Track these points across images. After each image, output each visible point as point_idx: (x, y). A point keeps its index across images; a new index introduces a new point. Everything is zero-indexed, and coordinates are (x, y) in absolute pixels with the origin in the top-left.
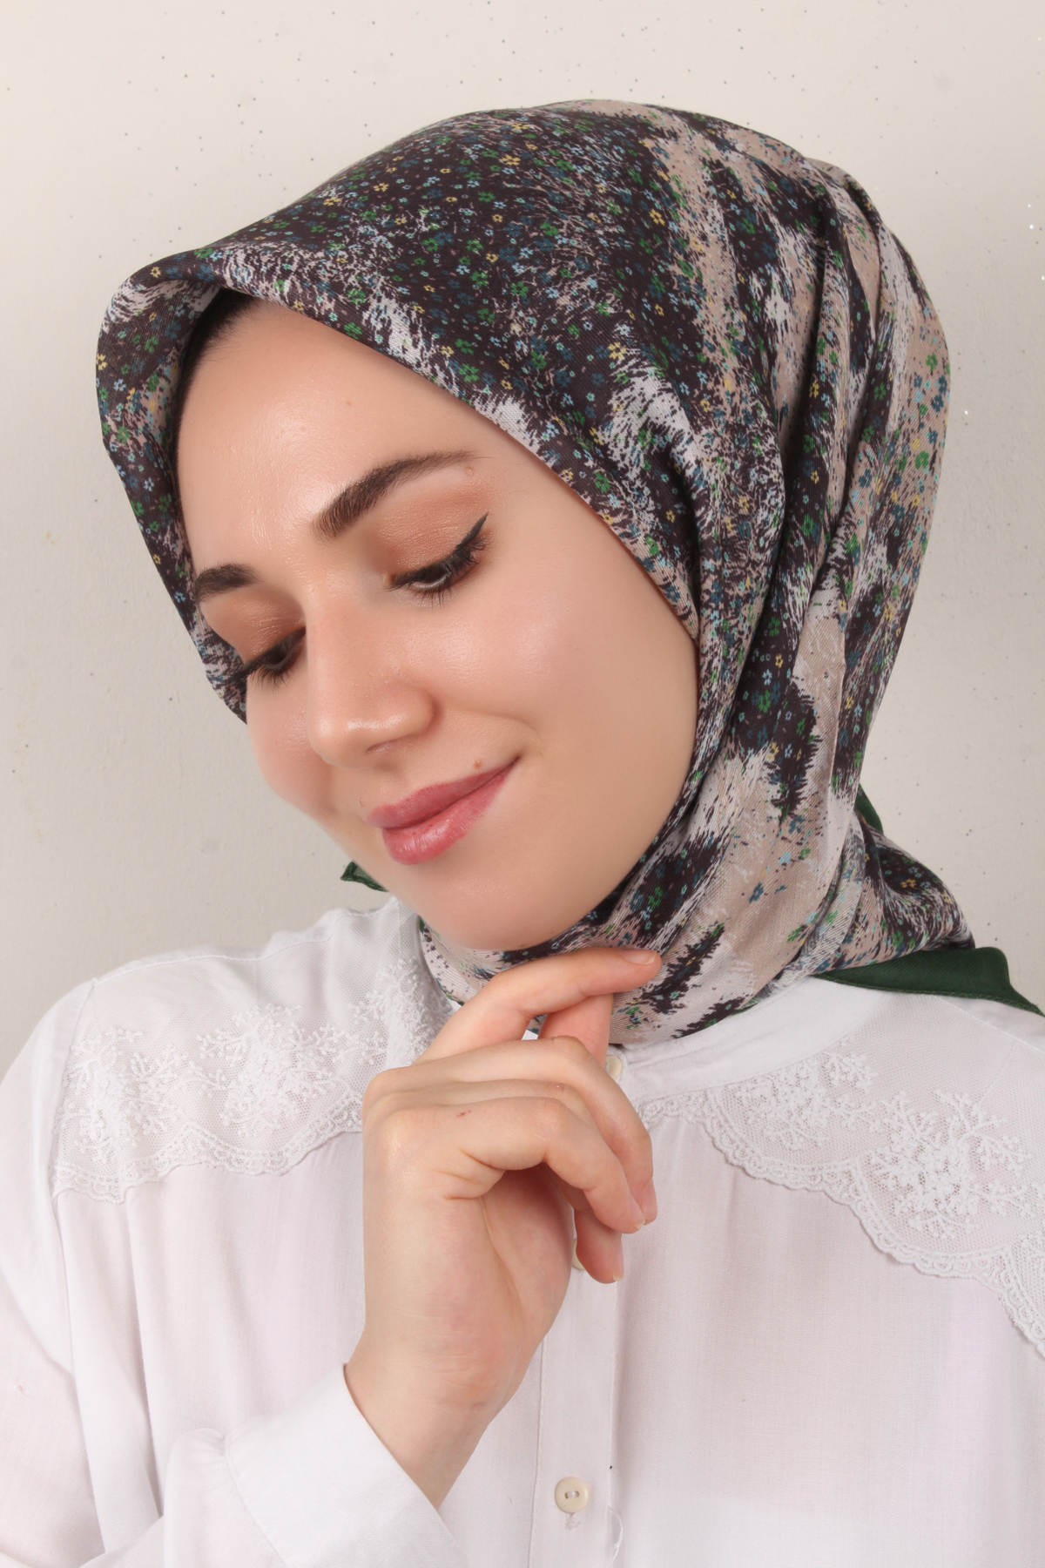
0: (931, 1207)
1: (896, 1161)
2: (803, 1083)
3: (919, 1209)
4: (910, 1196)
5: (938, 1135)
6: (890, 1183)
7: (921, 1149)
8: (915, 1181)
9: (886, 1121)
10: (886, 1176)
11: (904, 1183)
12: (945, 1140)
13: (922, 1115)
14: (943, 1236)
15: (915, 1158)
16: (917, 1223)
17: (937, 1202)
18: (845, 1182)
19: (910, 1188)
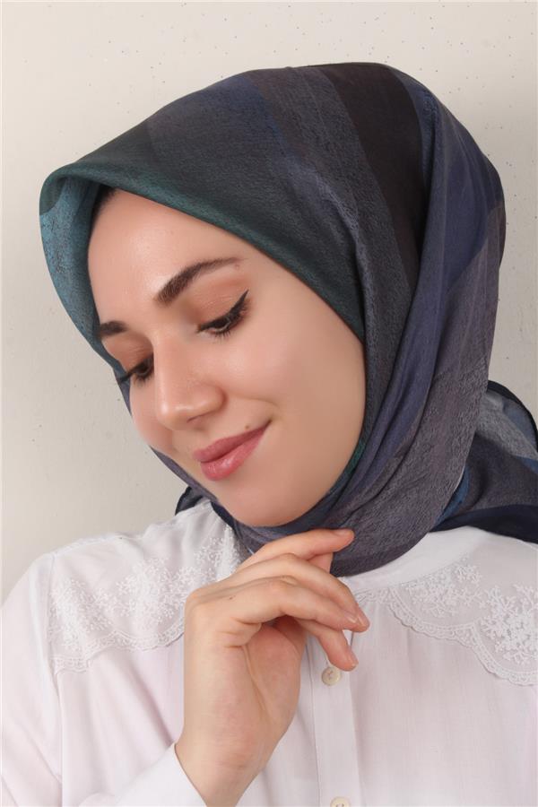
0: (515, 648)
1: (494, 623)
2: (442, 582)
3: (508, 649)
4: (504, 642)
5: (517, 609)
6: (492, 635)
7: (508, 616)
8: (505, 634)
9: (488, 601)
10: (489, 631)
11: (499, 635)
12: (520, 611)
13: (508, 598)
14: (523, 663)
15: (505, 621)
16: (508, 656)
17: (518, 645)
18: (468, 635)
19: (503, 637)
